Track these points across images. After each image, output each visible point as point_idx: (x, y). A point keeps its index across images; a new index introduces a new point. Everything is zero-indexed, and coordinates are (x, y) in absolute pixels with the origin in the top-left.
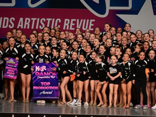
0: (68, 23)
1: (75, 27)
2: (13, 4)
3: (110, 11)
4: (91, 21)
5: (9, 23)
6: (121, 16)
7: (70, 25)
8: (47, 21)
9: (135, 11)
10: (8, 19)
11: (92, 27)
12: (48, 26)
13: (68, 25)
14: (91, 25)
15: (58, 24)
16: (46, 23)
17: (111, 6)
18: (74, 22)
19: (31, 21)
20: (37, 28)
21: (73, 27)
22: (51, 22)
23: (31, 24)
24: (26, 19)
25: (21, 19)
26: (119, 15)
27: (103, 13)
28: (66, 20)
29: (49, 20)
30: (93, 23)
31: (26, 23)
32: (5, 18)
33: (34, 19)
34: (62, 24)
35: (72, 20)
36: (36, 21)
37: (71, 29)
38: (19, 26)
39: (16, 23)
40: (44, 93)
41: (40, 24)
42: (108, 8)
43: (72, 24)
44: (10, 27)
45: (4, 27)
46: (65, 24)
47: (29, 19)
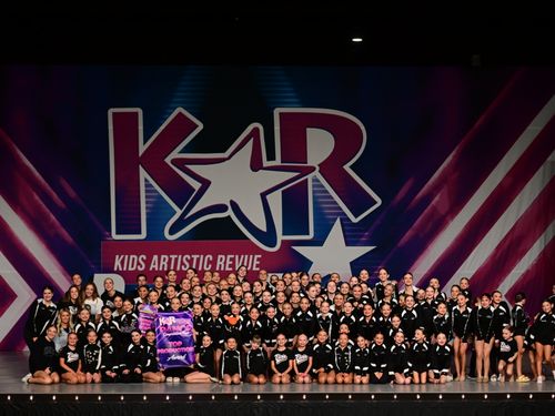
0: (223, 262)
1: (233, 266)
2: (143, 235)
3: (283, 241)
4: (256, 256)
5: (139, 264)
6: (299, 249)
7: (225, 263)
8: (192, 259)
9: (318, 241)
10: (136, 257)
11: (257, 266)
12: (194, 267)
13: (222, 263)
14: (256, 262)
15: (209, 262)
16: (191, 262)
17: (284, 234)
18: (231, 259)
19: (170, 259)
20: (178, 268)
21: (230, 266)
22: (198, 260)
23: (169, 263)
24: (163, 257)
25: (155, 257)
26: (295, 248)
27: (273, 245)
28: (219, 257)
29: (195, 257)
30: (258, 259)
31: (162, 263)
32: (132, 257)
33: (173, 257)
34: (213, 263)
35: (229, 257)
36: (176, 259)
37: (227, 269)
38: (152, 266)
39: (148, 262)
40: (173, 358)
41: (182, 263)
42: (280, 237)
43: (229, 262)
44: (139, 268)
45: (130, 269)
46: (219, 263)
47: (166, 257)
